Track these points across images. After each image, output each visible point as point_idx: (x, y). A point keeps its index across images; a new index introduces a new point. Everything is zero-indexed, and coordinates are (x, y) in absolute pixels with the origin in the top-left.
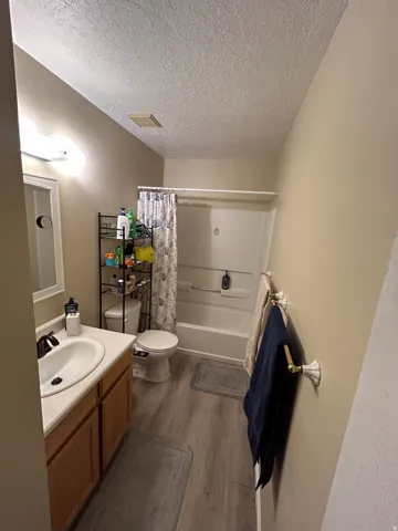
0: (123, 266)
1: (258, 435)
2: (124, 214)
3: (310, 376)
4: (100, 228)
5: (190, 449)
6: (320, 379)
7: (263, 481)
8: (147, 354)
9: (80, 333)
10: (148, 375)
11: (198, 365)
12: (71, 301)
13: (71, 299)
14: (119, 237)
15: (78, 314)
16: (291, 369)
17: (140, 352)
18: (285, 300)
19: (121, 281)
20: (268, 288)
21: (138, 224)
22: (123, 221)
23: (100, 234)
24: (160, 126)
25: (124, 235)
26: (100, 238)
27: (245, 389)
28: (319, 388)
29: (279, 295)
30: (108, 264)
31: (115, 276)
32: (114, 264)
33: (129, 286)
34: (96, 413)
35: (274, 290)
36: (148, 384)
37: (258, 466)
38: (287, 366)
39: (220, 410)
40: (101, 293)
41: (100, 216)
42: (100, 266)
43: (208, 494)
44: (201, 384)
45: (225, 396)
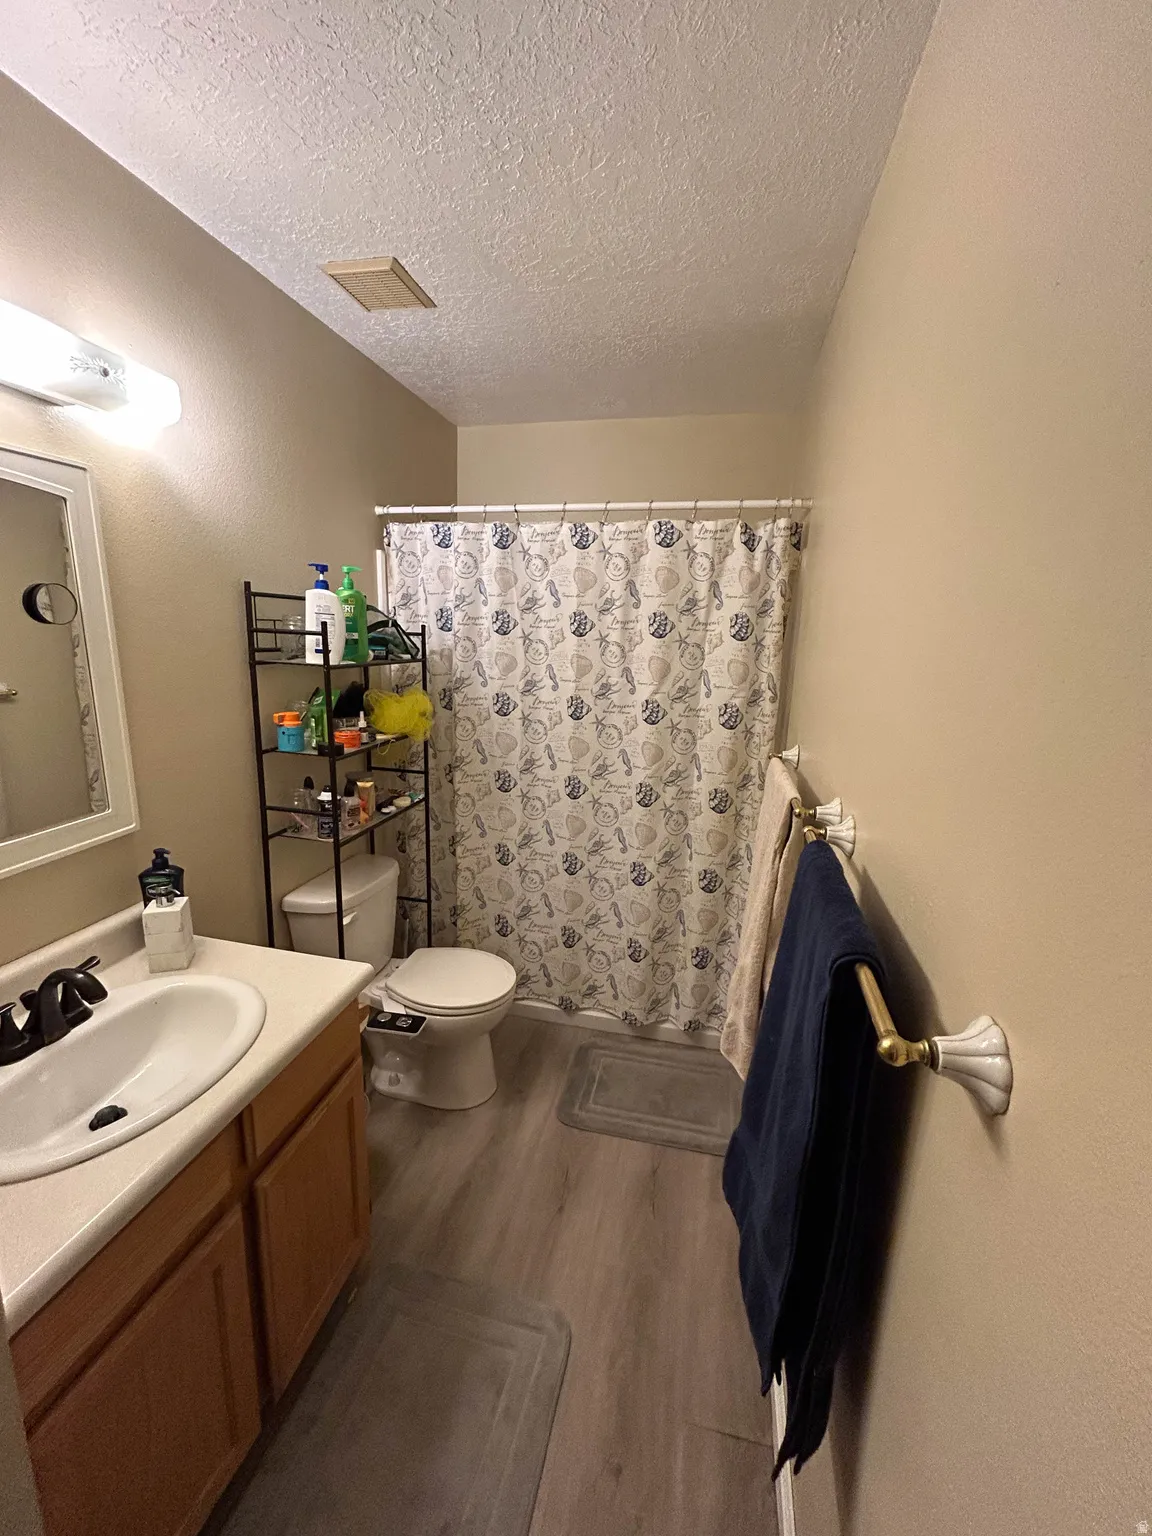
0: (331, 751)
1: (776, 1286)
2: (324, 585)
3: (966, 1077)
4: (251, 631)
5: (560, 1321)
6: (1008, 1089)
7: (799, 1445)
8: (416, 1023)
9: (191, 962)
10: (425, 1086)
11: (583, 1053)
12: (160, 860)
13: (159, 853)
14: (313, 658)
15: (181, 902)
16: (891, 1053)
17: (396, 1016)
18: (849, 822)
19: (326, 796)
20: (791, 792)
21: (372, 618)
22: (321, 607)
23: (253, 650)
24: (428, 303)
25: (325, 652)
26: (253, 664)
27: (727, 1121)
28: (1008, 1123)
29: (829, 810)
30: (285, 745)
31: (309, 784)
32: (303, 745)
33: (354, 812)
34: (235, 1219)
35: (808, 798)
36: (426, 1115)
37: (779, 1392)
38: (874, 1038)
39: (653, 1191)
40: (266, 838)
41: (249, 594)
42: (260, 753)
43: (618, 1471)
44: (594, 1110)
45: (670, 1143)
